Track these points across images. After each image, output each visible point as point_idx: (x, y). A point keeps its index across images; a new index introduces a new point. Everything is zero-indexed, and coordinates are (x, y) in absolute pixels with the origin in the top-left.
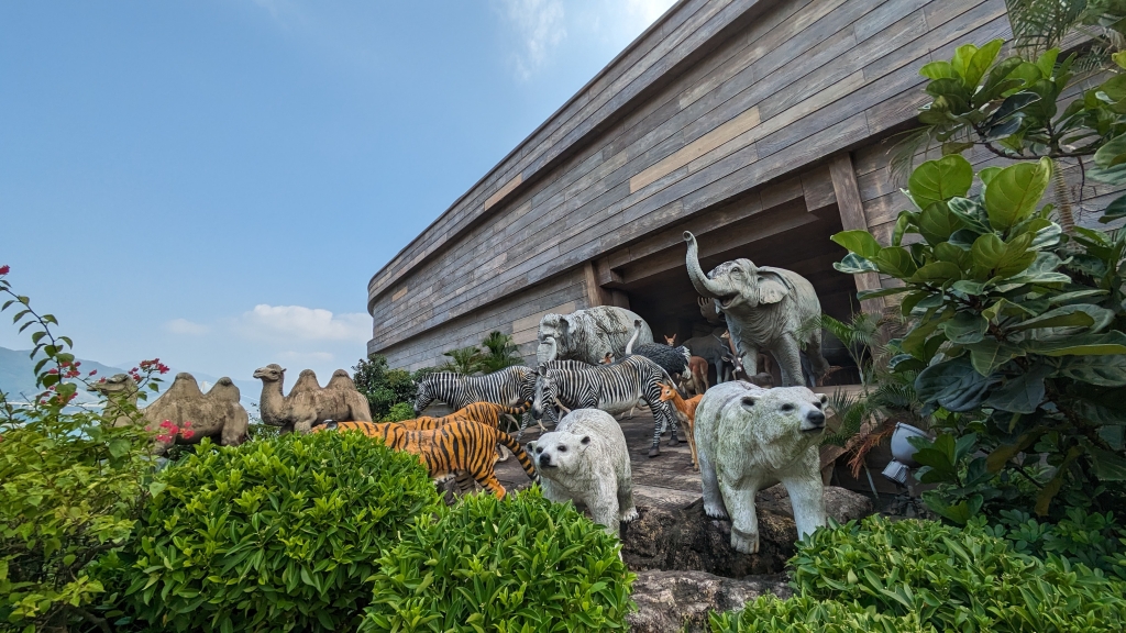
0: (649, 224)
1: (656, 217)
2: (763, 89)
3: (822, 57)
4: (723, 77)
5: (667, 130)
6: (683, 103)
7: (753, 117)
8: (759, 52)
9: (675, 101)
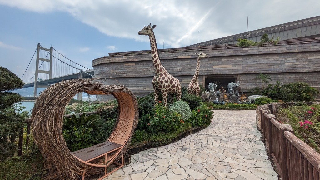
0: (217, 73)
1: (219, 73)
2: (233, 64)
3: (239, 64)
4: (229, 60)
5: (220, 62)
6: (223, 60)
7: (231, 66)
8: (233, 59)
9: (222, 59)
